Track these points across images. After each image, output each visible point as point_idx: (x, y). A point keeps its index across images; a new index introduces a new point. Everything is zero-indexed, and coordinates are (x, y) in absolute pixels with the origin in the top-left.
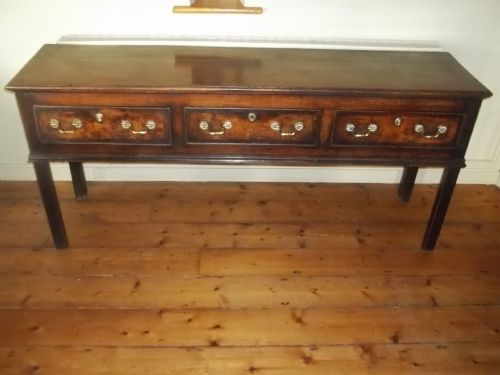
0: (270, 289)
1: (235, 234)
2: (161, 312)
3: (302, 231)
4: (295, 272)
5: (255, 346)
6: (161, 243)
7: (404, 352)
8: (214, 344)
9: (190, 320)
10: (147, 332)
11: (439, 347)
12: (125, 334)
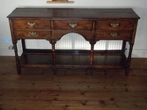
0: (75, 86)
1: (66, 71)
2: (40, 91)
3: (87, 70)
4: (83, 81)
5: (68, 100)
6: (42, 73)
7: (114, 103)
8: (56, 100)
9: (49, 93)
10: (36, 96)
11: (126, 102)
12: (29, 96)
